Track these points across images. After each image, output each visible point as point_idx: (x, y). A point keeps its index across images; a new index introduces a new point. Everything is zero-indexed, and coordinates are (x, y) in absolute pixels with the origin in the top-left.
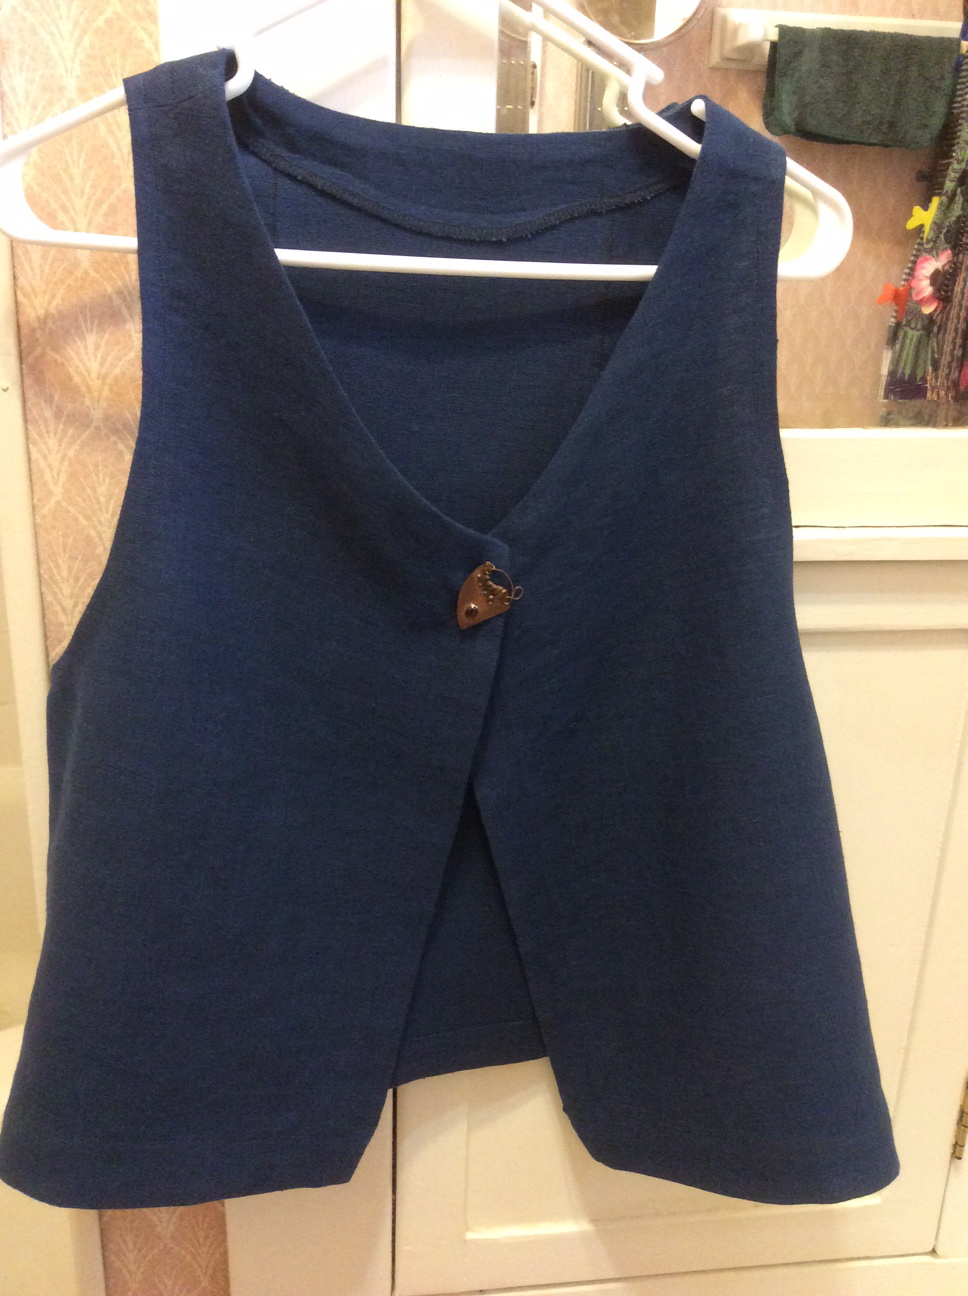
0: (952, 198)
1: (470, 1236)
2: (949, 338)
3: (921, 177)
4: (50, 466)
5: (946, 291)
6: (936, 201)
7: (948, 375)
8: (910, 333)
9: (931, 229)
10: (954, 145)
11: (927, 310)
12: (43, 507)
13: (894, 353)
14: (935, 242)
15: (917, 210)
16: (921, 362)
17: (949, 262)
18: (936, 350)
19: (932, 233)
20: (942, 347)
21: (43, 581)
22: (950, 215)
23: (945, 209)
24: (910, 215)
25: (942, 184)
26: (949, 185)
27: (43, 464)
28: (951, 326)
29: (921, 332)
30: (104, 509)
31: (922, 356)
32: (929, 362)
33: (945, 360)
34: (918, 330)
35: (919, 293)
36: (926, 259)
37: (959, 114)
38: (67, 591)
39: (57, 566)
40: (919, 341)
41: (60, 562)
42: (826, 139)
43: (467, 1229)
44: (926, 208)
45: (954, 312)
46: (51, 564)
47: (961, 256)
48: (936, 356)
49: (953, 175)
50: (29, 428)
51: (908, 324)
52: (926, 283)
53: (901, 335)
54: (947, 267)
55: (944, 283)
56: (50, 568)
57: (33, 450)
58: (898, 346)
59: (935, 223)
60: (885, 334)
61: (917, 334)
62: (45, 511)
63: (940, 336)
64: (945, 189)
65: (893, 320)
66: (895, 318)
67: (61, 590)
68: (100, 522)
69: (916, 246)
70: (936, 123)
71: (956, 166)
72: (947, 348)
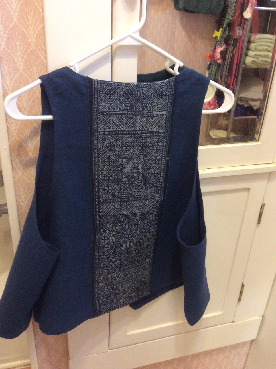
0: (225, 29)
1: (128, 334)
2: (225, 70)
3: (217, 22)
4: (18, 167)
5: (224, 57)
6: (221, 29)
7: (224, 81)
8: (214, 67)
9: (220, 38)
10: (226, 14)
11: (219, 62)
12: (16, 177)
13: (209, 72)
14: (221, 41)
15: (216, 32)
16: (217, 75)
17: (224, 49)
18: (221, 73)
19: (220, 39)
20: (223, 72)
21: (17, 195)
22: (225, 34)
23: (224, 32)
24: (214, 33)
25: (223, 25)
26: (225, 26)
27: (16, 166)
28: (225, 67)
29: (217, 67)
30: (33, 176)
31: (217, 74)
32: (219, 76)
33: (224, 76)
34: (216, 66)
35: (216, 57)
36: (218, 47)
37: (227, 5)
38: (23, 197)
39: (20, 191)
40: (216, 69)
41: (21, 190)
42: (191, 12)
43: (127, 332)
44: (218, 31)
45: (226, 63)
46: (19, 191)
47: (228, 47)
48: (221, 74)
49: (226, 23)
50: (12, 158)
51: (213, 65)
52: (219, 54)
53: (211, 67)
54: (224, 50)
55: (223, 54)
56: (18, 192)
57: (13, 163)
58: (210, 70)
59: (220, 36)
60: (207, 66)
61: (216, 67)
62: (17, 178)
63: (222, 69)
64: (223, 27)
65: (209, 62)
66: (210, 62)
67: (21, 197)
68: (32, 180)
69: (215, 42)
70: (222, 8)
71: (226, 20)
72: (224, 73)
